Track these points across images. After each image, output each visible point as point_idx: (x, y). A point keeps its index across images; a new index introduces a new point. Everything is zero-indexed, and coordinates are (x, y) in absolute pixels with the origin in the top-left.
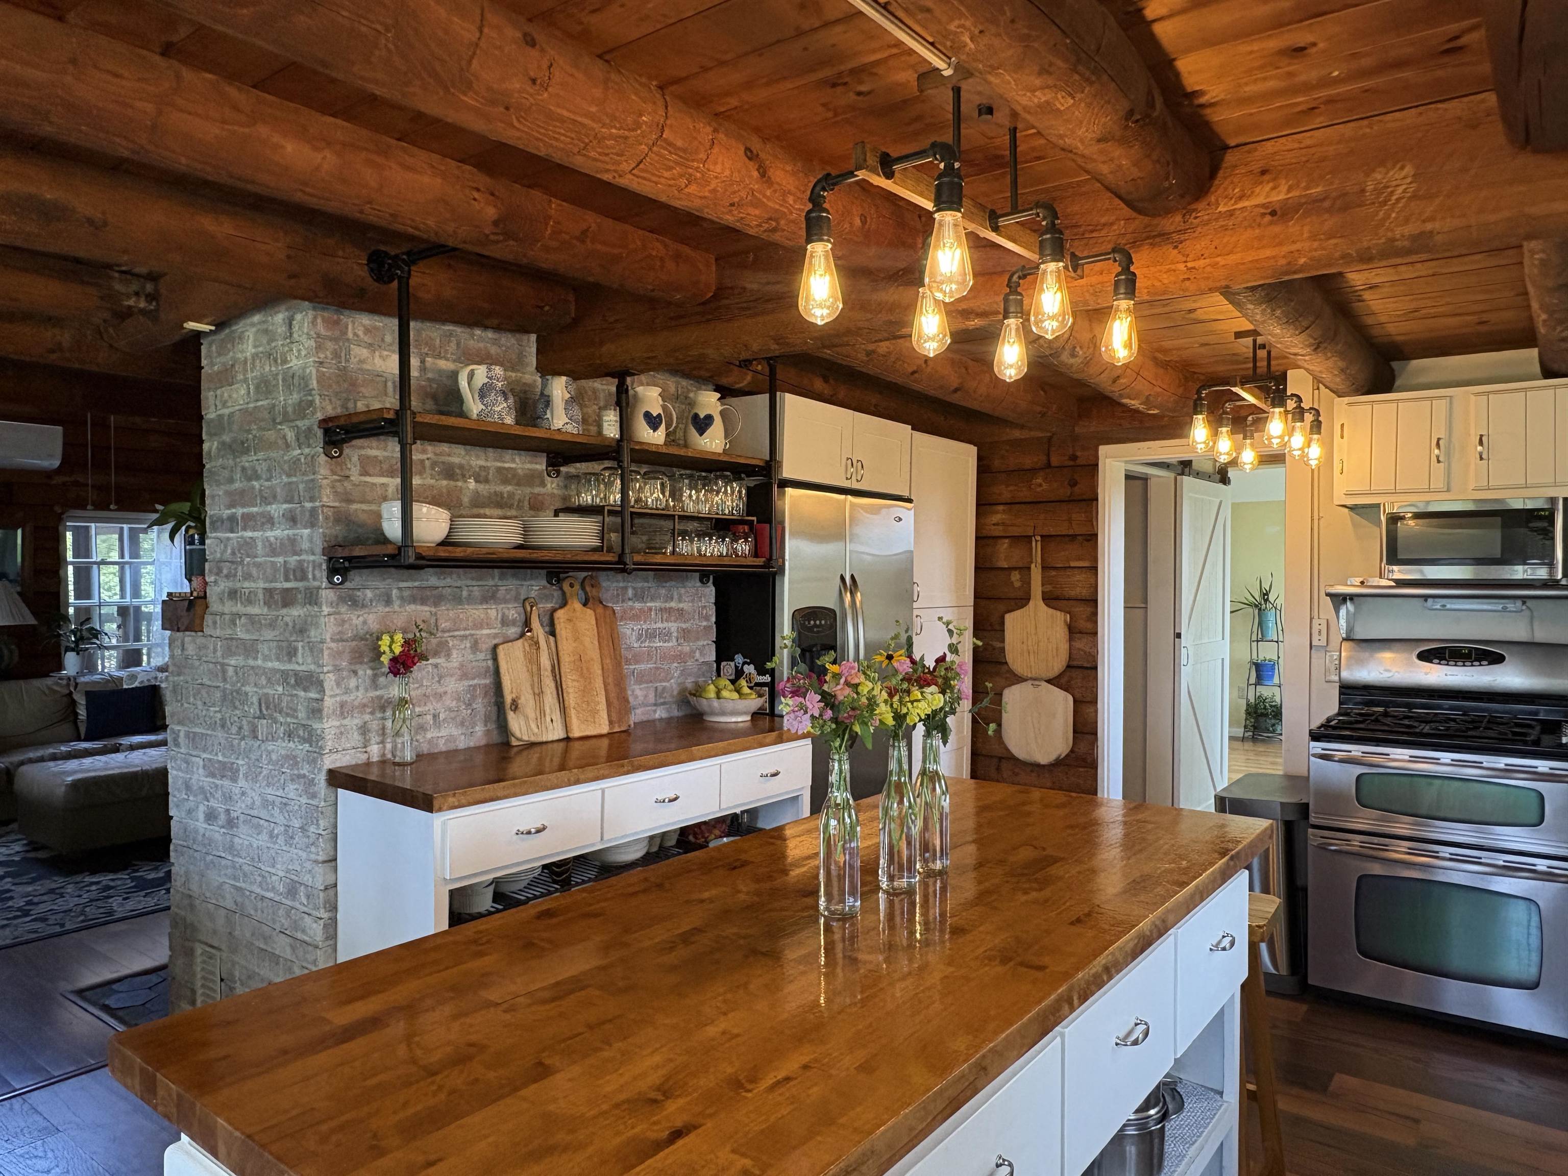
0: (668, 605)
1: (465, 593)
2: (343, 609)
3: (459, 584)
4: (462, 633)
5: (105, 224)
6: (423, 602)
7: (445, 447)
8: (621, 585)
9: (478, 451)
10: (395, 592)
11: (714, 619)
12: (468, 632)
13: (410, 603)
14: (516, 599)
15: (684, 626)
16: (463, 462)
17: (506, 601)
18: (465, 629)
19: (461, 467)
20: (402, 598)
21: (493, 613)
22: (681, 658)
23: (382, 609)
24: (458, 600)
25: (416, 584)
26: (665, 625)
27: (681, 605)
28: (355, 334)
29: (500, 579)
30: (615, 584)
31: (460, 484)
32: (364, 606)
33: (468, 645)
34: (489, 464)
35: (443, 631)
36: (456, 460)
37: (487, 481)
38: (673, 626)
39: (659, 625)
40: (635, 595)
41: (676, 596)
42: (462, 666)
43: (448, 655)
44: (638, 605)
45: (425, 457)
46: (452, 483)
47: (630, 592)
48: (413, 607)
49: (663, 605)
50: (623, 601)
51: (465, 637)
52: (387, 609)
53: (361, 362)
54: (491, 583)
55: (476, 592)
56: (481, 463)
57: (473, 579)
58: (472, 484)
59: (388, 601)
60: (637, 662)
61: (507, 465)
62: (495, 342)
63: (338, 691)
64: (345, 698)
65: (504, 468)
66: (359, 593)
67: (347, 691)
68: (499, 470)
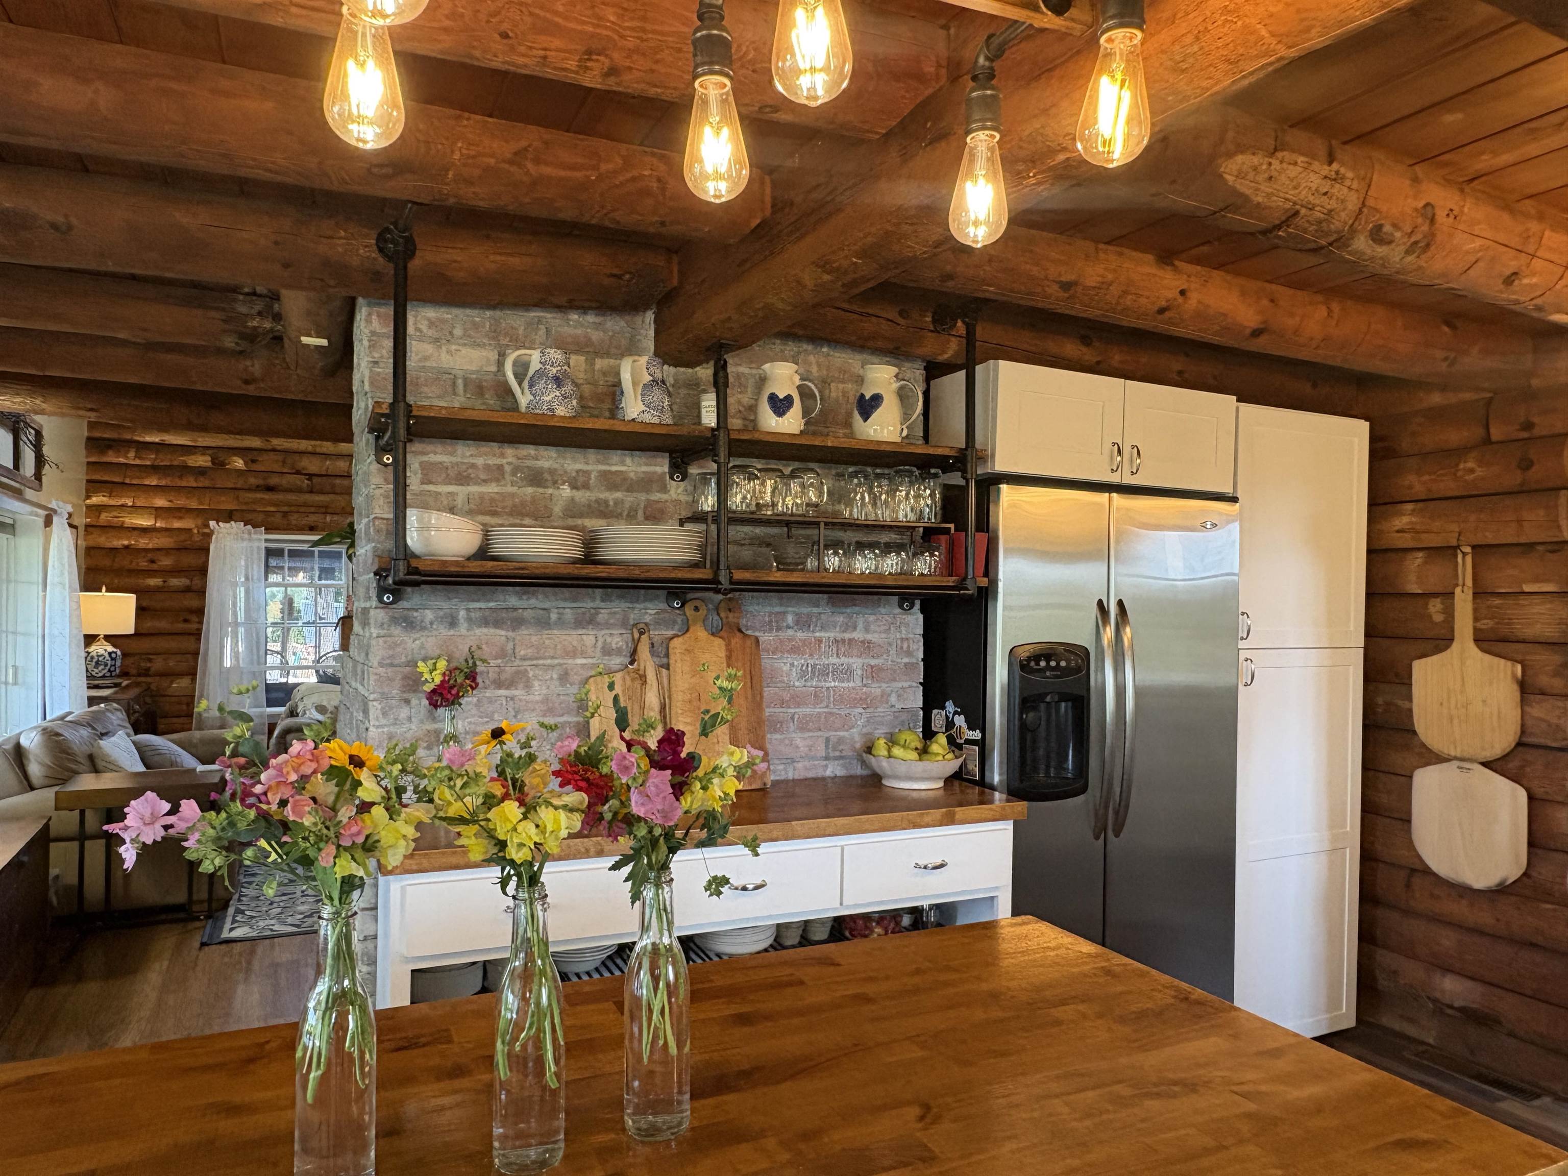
0: (847, 636)
1: (554, 616)
2: (396, 631)
3: (547, 605)
4: (549, 662)
5: (70, 228)
6: (498, 624)
7: (531, 450)
8: (777, 609)
9: (570, 453)
10: (462, 613)
11: (921, 655)
12: (556, 661)
13: (480, 626)
14: (624, 624)
15: (873, 662)
16: (556, 466)
17: (607, 625)
18: (553, 658)
19: (552, 472)
20: (469, 620)
21: (589, 640)
22: (866, 702)
23: (444, 631)
24: (543, 623)
25: (491, 604)
26: (843, 660)
27: (869, 637)
28: (418, 329)
29: (603, 601)
30: (768, 609)
31: (550, 491)
32: (423, 628)
33: (555, 676)
34: (589, 468)
35: (524, 659)
36: (545, 464)
37: (586, 486)
38: (856, 663)
39: (834, 660)
40: (797, 623)
41: (860, 625)
42: (546, 700)
43: (528, 686)
44: (800, 634)
45: (505, 461)
46: (541, 490)
47: (790, 619)
48: (485, 630)
49: (839, 636)
50: (779, 629)
51: (552, 667)
52: (452, 632)
53: (426, 358)
54: (591, 605)
55: (569, 614)
56: (579, 466)
57: (565, 600)
58: (566, 491)
59: (453, 623)
60: (798, 705)
61: (614, 468)
62: (597, 326)
63: (383, 722)
64: (392, 729)
65: (610, 471)
66: (415, 614)
67: (396, 722)
68: (604, 475)
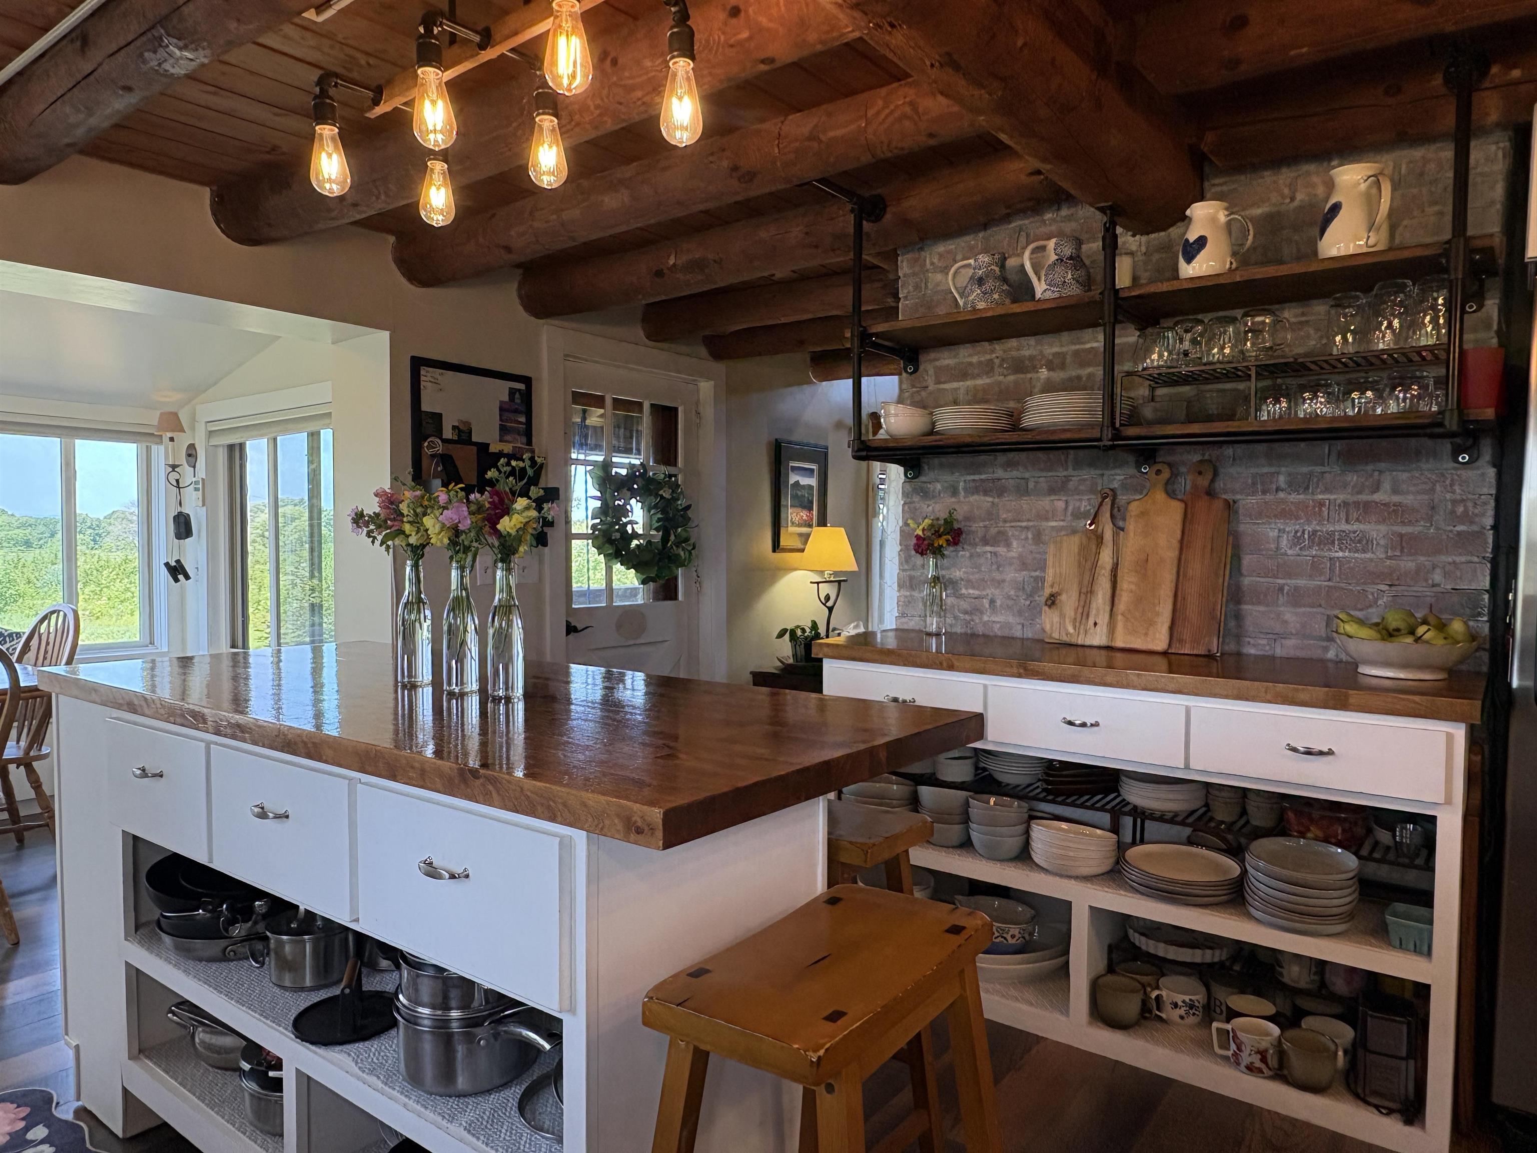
0: (1364, 497)
1: (1031, 485)
2: (916, 499)
3: (1027, 475)
4: (1024, 524)
6: (986, 493)
7: (1013, 343)
8: (1265, 470)
9: (1047, 339)
10: (962, 484)
11: (1489, 521)
12: (1031, 524)
13: (973, 494)
14: (1092, 491)
15: (1404, 530)
16: (1034, 353)
17: (1077, 492)
18: (1029, 520)
19: (1031, 358)
20: (965, 489)
21: (1060, 505)
23: (950, 501)
24: (1023, 491)
25: (983, 477)
26: (1355, 527)
27: (1396, 499)
28: (932, 264)
29: (1074, 469)
30: (1253, 470)
31: (1029, 376)
32: (934, 497)
33: (1030, 536)
34: (1064, 349)
35: (1005, 521)
36: (1026, 353)
37: (1063, 366)
38: (1377, 531)
39: (1345, 527)
40: (1290, 484)
41: (1387, 485)
42: (1020, 557)
43: (1008, 545)
44: (1294, 497)
45: (994, 355)
46: (1022, 376)
47: (1282, 479)
48: (976, 497)
49: (1351, 498)
50: (1264, 492)
51: (1027, 528)
52: (953, 500)
53: (938, 285)
54: (1065, 473)
55: (1043, 484)
56: (1056, 349)
57: (1042, 470)
58: (1044, 373)
59: (955, 492)
60: (1289, 576)
61: (1088, 346)
63: (906, 567)
64: (913, 573)
65: (1084, 350)
66: (929, 486)
67: (914, 568)
68: (1076, 353)
